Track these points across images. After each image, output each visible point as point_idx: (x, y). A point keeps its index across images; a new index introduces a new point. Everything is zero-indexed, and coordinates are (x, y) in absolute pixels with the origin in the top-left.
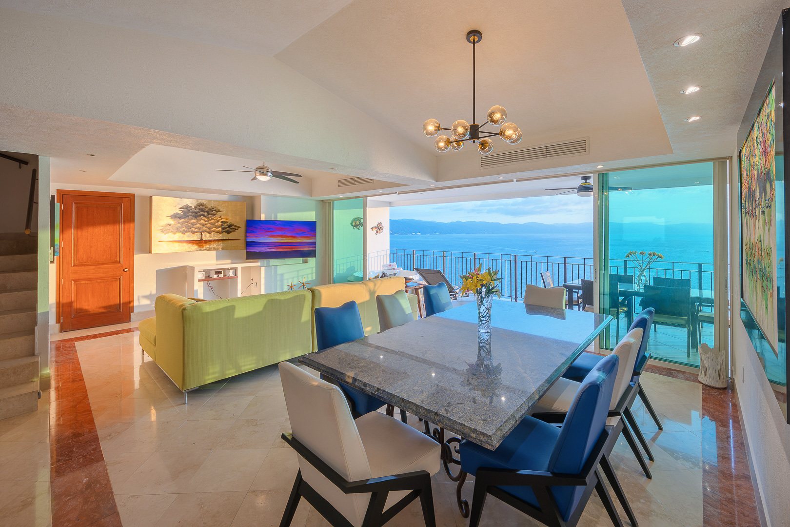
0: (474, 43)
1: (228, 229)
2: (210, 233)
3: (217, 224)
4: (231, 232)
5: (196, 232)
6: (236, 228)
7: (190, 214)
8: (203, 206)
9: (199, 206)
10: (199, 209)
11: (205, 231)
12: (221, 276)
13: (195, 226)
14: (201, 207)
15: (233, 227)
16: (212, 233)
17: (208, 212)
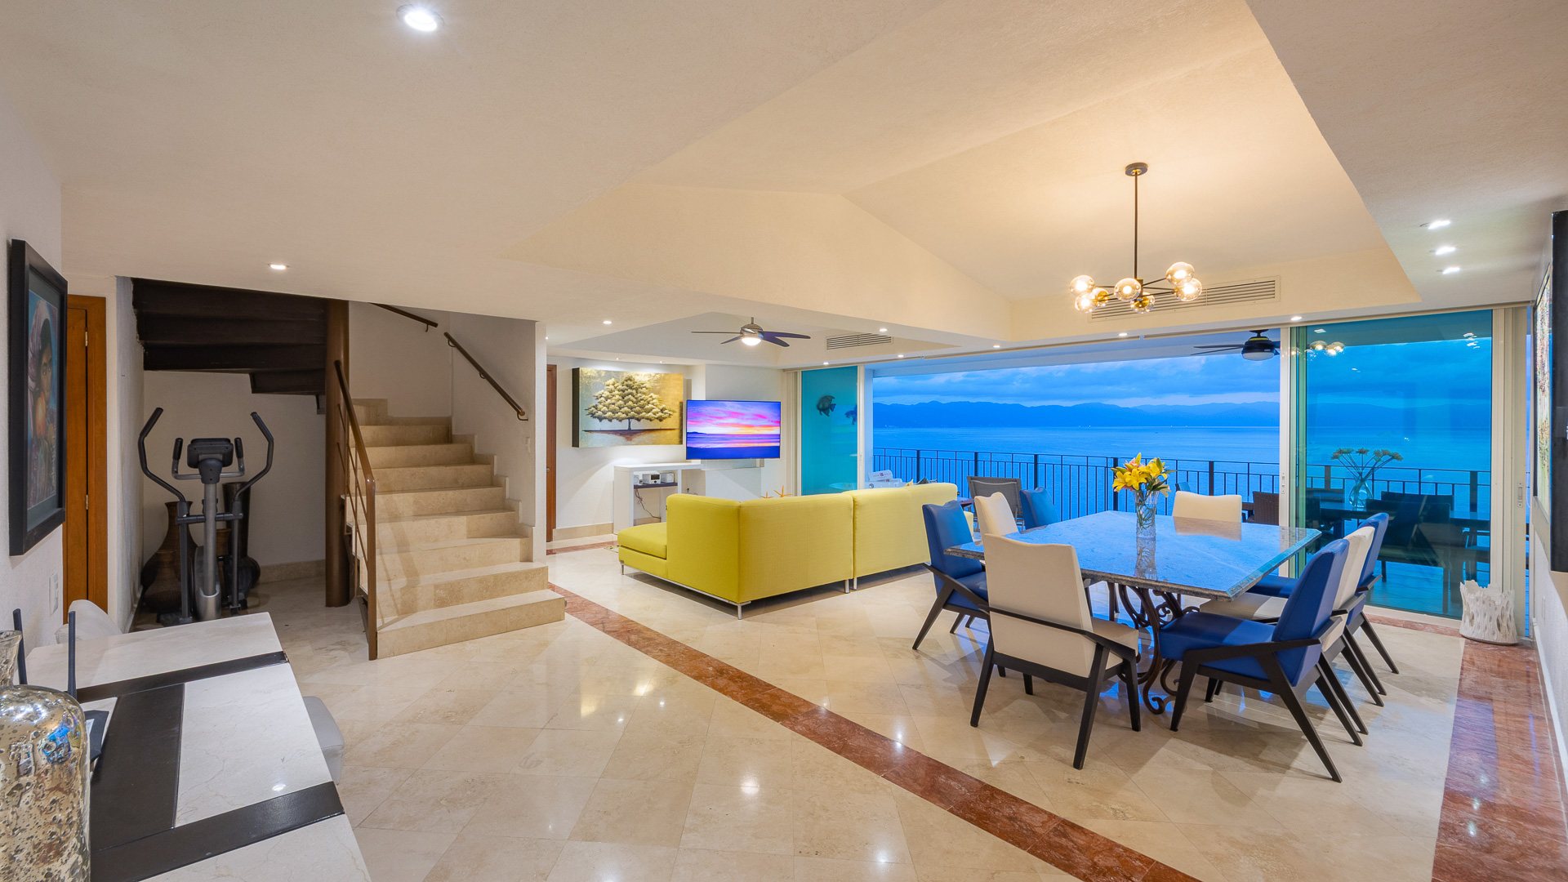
0: (1136, 175)
1: (660, 414)
2: (638, 420)
3: (647, 407)
4: (665, 418)
5: (623, 419)
6: (671, 413)
7: (617, 392)
8: (631, 380)
9: (626, 381)
10: (627, 386)
11: (633, 418)
12: (659, 482)
13: (622, 410)
14: (629, 382)
15: (666, 411)
16: (642, 420)
17: (637, 389)
